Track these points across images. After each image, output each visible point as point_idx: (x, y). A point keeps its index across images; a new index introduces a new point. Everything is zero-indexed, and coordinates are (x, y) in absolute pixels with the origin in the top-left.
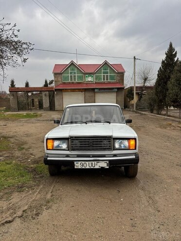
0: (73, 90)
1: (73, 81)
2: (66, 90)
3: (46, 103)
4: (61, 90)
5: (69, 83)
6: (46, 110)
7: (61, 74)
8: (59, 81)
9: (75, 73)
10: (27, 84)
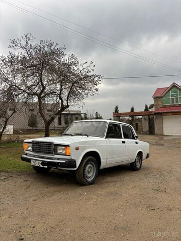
0: (175, 113)
1: (175, 104)
2: (166, 114)
3: (145, 126)
4: (161, 114)
5: (170, 106)
6: (145, 133)
7: (162, 97)
8: (159, 105)
9: (177, 95)
10: (132, 110)
